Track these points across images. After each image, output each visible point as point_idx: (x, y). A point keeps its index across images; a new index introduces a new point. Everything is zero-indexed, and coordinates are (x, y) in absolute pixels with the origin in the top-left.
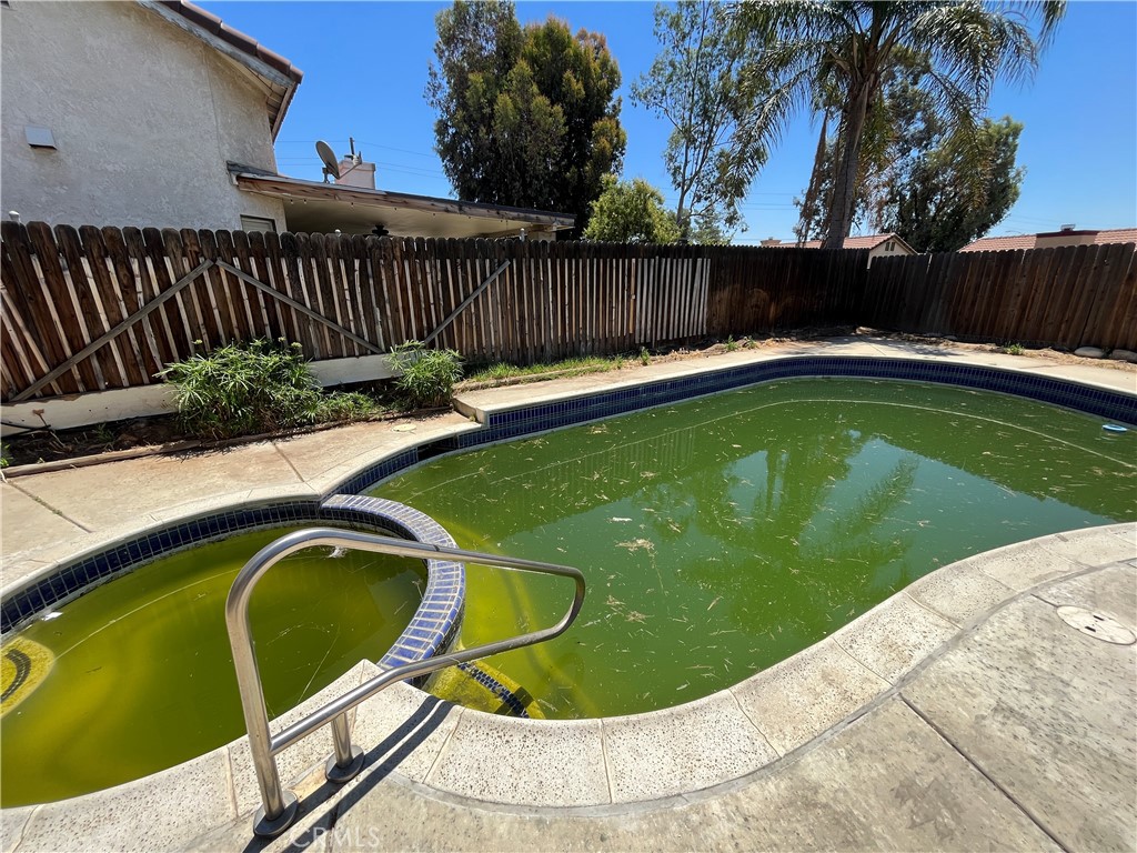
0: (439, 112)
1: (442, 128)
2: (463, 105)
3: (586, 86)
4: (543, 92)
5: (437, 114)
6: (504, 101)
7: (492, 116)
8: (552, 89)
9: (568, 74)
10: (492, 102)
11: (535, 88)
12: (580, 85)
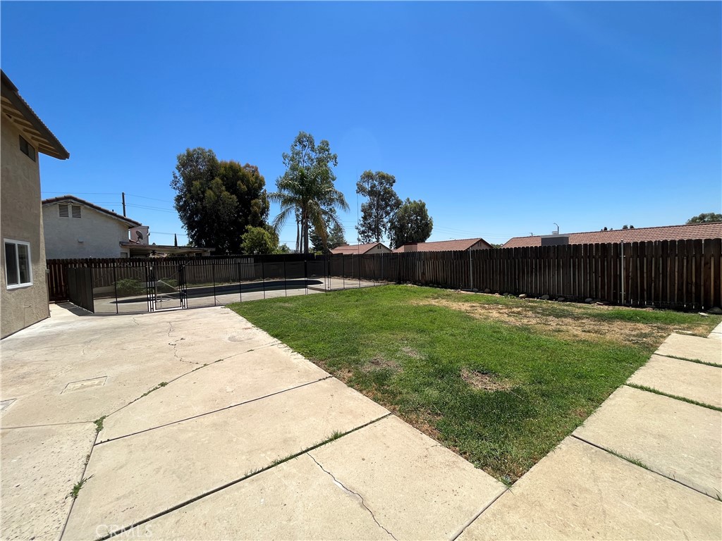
0: (178, 191)
1: (179, 199)
2: (189, 191)
3: (248, 187)
4: (227, 190)
5: (177, 193)
6: (209, 193)
7: (204, 197)
8: (232, 187)
9: (239, 182)
10: (203, 192)
11: (224, 188)
12: (245, 187)
